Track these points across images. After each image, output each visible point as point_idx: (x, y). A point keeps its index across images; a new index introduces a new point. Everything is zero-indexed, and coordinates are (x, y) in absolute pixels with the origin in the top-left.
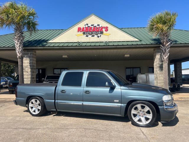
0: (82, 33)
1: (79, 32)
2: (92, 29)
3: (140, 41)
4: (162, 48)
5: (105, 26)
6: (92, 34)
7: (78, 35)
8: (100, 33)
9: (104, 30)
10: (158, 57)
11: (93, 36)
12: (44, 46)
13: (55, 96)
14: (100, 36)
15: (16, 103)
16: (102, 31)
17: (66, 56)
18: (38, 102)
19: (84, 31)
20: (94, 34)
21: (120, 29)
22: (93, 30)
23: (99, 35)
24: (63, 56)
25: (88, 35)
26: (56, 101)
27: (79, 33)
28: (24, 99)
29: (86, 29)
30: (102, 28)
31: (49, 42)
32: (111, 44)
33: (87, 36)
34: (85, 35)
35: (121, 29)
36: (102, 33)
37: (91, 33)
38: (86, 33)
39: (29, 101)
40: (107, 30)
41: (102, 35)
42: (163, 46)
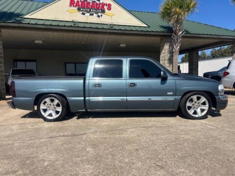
0: (76, 8)
1: (72, 6)
2: (91, 4)
3: (149, 27)
4: (174, 37)
5: (108, 3)
6: (90, 11)
7: (71, 11)
8: (100, 11)
9: (106, 7)
10: (166, 47)
11: (92, 15)
12: (21, 23)
13: (85, 92)
14: (101, 16)
15: (14, 105)
16: (104, 8)
17: (40, 42)
18: (56, 101)
19: (79, 5)
20: (93, 12)
21: (128, 11)
22: (92, 6)
23: (100, 14)
24: (36, 42)
25: (84, 12)
26: (87, 98)
27: (72, 8)
28: (31, 99)
29: (82, 4)
30: (103, 5)
31: (25, 17)
32: (117, 28)
33: (83, 14)
34: (81, 12)
35: (130, 12)
36: (103, 11)
37: (88, 10)
38: (81, 9)
39: (40, 101)
40: (109, 9)
41: (103, 15)
42: (175, 34)
